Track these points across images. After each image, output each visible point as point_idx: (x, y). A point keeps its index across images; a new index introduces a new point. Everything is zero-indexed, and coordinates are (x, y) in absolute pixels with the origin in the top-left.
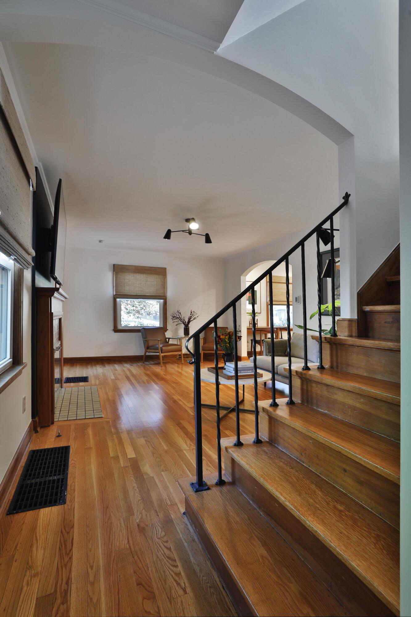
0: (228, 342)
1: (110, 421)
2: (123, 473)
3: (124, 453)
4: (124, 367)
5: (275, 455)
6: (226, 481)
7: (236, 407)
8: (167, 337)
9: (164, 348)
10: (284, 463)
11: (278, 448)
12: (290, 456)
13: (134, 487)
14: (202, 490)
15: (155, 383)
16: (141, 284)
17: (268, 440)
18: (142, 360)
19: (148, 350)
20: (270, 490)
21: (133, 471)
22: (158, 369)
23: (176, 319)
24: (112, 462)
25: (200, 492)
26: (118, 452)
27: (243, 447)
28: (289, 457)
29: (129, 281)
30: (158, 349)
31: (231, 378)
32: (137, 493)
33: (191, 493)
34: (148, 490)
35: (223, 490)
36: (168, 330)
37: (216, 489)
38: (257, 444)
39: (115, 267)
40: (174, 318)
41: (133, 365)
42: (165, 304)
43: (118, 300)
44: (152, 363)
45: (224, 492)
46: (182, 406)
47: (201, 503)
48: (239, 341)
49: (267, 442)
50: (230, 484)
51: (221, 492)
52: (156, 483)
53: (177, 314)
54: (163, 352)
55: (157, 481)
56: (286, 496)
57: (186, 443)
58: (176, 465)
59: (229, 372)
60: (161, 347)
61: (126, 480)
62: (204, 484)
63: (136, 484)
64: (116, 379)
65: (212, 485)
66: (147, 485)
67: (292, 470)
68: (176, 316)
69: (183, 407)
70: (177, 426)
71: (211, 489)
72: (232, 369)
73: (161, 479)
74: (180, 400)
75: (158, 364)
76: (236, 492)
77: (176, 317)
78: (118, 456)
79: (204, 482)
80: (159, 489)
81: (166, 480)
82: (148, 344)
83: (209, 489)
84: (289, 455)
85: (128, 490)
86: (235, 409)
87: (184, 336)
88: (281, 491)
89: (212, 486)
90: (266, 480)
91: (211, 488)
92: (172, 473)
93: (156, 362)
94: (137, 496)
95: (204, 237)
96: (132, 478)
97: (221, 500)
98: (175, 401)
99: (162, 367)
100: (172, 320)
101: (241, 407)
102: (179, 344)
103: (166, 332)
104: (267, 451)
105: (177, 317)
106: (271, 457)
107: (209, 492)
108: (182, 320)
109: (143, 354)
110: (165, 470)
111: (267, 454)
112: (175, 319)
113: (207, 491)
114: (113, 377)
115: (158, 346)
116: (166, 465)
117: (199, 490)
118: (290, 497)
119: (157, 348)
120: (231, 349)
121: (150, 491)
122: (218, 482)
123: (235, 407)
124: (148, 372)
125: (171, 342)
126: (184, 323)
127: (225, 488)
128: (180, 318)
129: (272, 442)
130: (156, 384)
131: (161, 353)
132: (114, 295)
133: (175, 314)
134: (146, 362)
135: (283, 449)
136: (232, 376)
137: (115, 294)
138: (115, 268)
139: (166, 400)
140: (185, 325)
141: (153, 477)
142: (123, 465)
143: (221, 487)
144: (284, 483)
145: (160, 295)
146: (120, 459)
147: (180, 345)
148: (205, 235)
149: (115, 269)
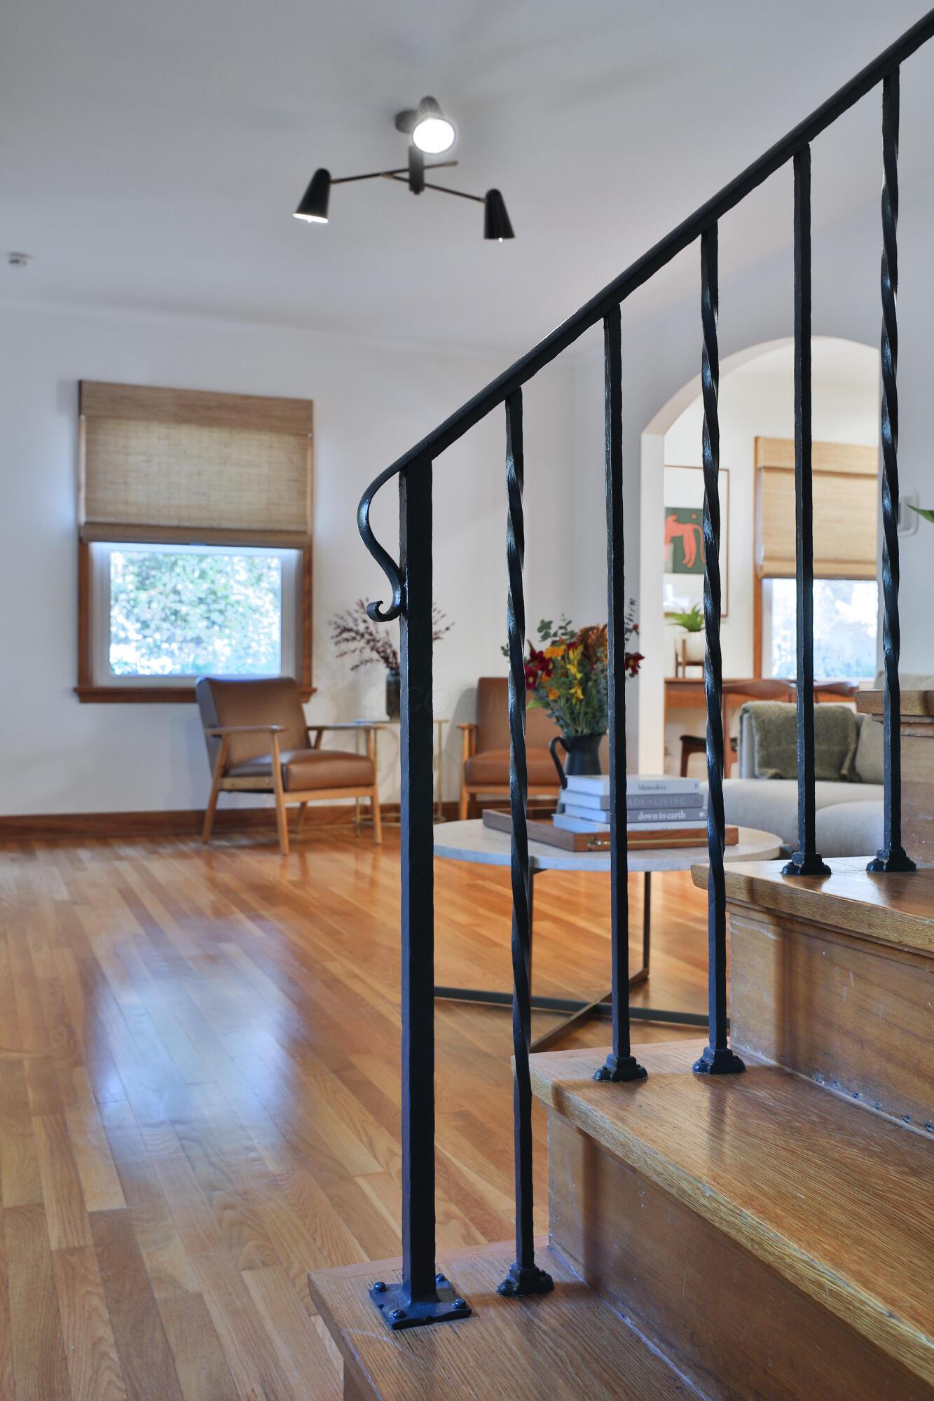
0: (579, 676)
1: (26, 1064)
2: (52, 1278)
3: (73, 1192)
4: (120, 858)
5: (815, 1118)
6: (555, 1279)
7: (615, 998)
8: (310, 722)
9: (295, 769)
10: (865, 1150)
11: (829, 1094)
12: (895, 1125)
13: (97, 1343)
14: (430, 1320)
15: (247, 917)
16: (199, 474)
17: (772, 1062)
18: (200, 833)
19: (228, 783)
20: (800, 1266)
21: (101, 1270)
22: (267, 867)
23: (354, 639)
24: (8, 1231)
25: (418, 1329)
26: (41, 1188)
27: (645, 1087)
28: (888, 1126)
29: (148, 461)
30: (269, 774)
31: (589, 845)
32: (109, 1368)
33: (370, 1333)
34: (169, 1355)
35: (536, 1320)
36: (315, 690)
37: (501, 1315)
38: (716, 1077)
39: (85, 394)
40: (346, 635)
41: (161, 850)
42: (306, 569)
43: (97, 548)
44: (245, 842)
45: (544, 1327)
46: (363, 1000)
47: (420, 1379)
48: (632, 675)
49: (769, 1069)
50: (573, 1291)
51: (528, 1328)
52: (211, 1322)
53: (356, 615)
54: (291, 785)
55: (217, 1312)
56: (897, 1292)
57: (371, 1146)
58: (315, 1240)
59: (582, 818)
60: (282, 765)
61: (64, 1311)
62: (444, 1290)
63: (109, 1330)
64: (75, 903)
65: (484, 1295)
66: (164, 1333)
67: (913, 1179)
68: (351, 625)
69: (368, 1004)
70: (333, 1076)
71: (477, 1315)
72: (596, 804)
73: (238, 1303)
74: (356, 977)
75: (272, 846)
76: (607, 1332)
77: (350, 630)
78: (41, 1205)
79: (443, 1279)
80: (221, 1346)
81: (261, 1307)
82: (227, 751)
83: (463, 1312)
84: (889, 1122)
85: (65, 1359)
86: (609, 1009)
87: (386, 718)
88: (865, 1270)
89: (485, 1300)
90: (777, 1222)
91: (477, 1309)
92: (292, 1274)
93: (262, 839)
94: (110, 1382)
95: (480, 210)
96: (96, 1301)
97: (529, 1368)
98: (332, 983)
99: (285, 855)
100: (337, 643)
101: (636, 1003)
102: (363, 752)
103: (307, 701)
104: (771, 1103)
105: (357, 633)
106: (792, 1127)
107: (465, 1328)
108: (379, 645)
109: (203, 805)
110: (263, 1262)
111: (775, 1114)
112: (347, 640)
113: (455, 1323)
114: (63, 894)
115: (268, 760)
116: (271, 1243)
117: (411, 1316)
118: (916, 1296)
119: (265, 769)
120: (594, 716)
121: (174, 1361)
122: (513, 1280)
123: (608, 998)
124: (224, 877)
125: (329, 743)
126: (386, 659)
127: (548, 1313)
128: (371, 634)
129: (795, 1066)
130: (256, 917)
131: (286, 790)
132: (79, 528)
133: (349, 614)
134: (219, 839)
135: (856, 1096)
136: (596, 837)
137: (83, 519)
138: (84, 399)
139: (290, 978)
140: (392, 669)
141: (199, 1296)
142: (60, 1243)
143: (528, 1307)
144: (876, 1232)
145: (285, 527)
146: (49, 1220)
147: (366, 759)
148: (483, 195)
149: (84, 404)
